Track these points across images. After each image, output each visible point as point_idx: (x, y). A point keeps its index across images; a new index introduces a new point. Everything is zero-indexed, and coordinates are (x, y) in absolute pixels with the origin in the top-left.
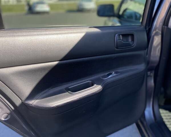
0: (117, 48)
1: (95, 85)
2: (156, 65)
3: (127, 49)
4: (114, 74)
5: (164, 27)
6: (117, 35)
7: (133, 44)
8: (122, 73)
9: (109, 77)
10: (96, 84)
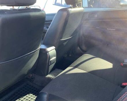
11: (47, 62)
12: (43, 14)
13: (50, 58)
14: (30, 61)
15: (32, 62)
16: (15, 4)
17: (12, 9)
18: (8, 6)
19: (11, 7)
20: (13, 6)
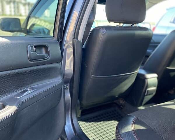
0: (31, 60)
1: (7, 107)
2: (70, 77)
3: (42, 61)
4: (30, 90)
5: (75, 40)
6: (29, 46)
7: (48, 56)
8: (38, 88)
9: (24, 94)
10: (8, 105)
11: (144, 91)
12: (149, 33)
13: (148, 87)
14: (124, 83)
15: (125, 85)
16: (122, 21)
17: (118, 26)
18: (115, 22)
19: (118, 24)
20: (120, 23)
